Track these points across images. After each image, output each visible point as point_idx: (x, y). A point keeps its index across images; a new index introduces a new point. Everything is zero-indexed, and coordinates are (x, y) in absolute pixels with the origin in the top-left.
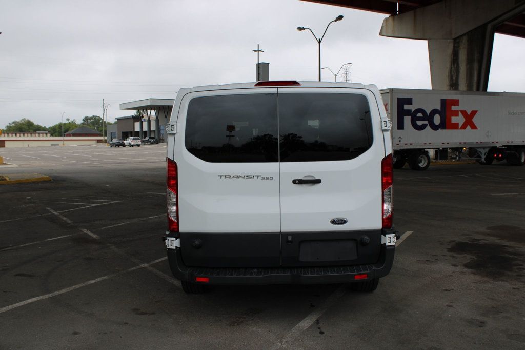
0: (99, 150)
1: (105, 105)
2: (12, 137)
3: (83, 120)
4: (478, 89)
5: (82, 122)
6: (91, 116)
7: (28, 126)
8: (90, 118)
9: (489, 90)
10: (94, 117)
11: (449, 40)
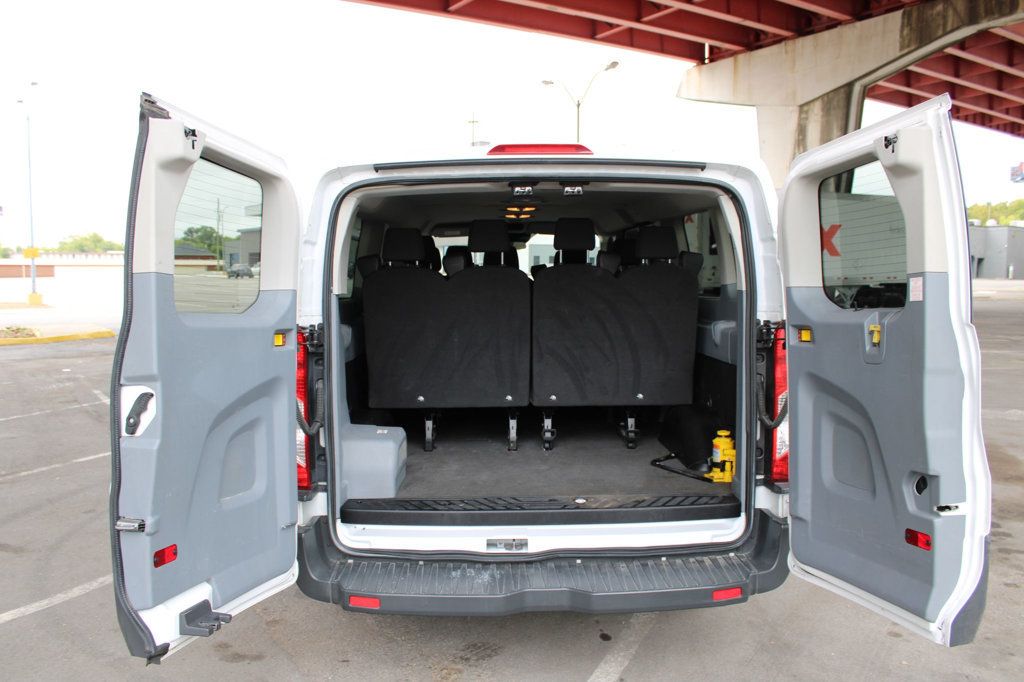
0: (209, 283)
1: (222, 207)
2: (67, 259)
3: (186, 233)
4: (838, 189)
5: (183, 236)
6: (199, 227)
7: (94, 241)
8: (197, 231)
9: (855, 190)
10: (204, 228)
11: (791, 108)
